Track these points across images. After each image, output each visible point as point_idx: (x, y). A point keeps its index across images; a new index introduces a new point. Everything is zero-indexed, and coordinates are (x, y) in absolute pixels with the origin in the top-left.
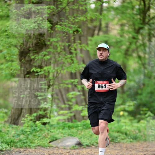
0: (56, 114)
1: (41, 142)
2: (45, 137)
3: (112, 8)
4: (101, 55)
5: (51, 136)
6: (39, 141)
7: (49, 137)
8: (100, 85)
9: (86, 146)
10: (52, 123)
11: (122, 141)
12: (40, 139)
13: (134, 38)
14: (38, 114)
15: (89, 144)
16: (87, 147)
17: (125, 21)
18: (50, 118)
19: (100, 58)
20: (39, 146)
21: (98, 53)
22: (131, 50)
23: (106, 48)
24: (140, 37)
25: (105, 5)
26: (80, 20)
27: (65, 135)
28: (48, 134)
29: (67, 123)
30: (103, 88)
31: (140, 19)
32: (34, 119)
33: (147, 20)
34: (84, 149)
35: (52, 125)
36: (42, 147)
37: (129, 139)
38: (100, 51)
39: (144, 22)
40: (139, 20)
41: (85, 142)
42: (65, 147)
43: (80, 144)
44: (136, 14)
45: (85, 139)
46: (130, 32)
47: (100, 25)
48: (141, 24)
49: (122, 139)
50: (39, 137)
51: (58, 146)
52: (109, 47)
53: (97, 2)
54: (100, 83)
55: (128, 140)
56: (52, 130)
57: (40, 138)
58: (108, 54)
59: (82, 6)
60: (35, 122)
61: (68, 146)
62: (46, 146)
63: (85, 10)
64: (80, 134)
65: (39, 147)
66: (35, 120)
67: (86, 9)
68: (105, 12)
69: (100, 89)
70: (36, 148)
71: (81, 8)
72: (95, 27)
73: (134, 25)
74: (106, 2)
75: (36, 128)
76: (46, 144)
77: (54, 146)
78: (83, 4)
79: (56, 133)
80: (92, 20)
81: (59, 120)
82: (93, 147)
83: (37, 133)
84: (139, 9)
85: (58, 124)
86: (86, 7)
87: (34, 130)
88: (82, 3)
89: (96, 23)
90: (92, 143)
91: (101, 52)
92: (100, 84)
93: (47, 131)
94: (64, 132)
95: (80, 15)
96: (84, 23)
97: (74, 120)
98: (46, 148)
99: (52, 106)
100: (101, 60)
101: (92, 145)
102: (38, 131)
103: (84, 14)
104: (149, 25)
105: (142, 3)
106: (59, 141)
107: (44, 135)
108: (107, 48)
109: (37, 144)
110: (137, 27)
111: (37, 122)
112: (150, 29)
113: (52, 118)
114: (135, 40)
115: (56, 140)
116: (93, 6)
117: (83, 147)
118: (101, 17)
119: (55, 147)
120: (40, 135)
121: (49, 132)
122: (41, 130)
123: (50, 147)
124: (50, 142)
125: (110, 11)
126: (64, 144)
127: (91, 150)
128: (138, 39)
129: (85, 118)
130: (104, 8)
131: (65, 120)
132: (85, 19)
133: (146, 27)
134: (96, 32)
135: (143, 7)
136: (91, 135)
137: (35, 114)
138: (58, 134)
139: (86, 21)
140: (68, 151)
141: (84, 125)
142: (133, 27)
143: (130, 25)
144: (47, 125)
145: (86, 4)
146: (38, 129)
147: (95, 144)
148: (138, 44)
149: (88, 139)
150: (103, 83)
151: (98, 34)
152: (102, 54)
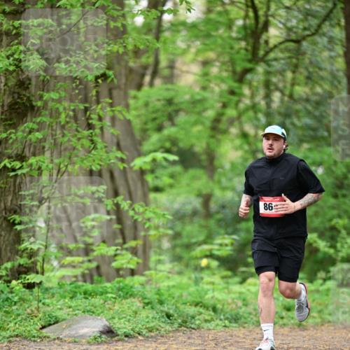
0: (55, 263)
1: (22, 328)
2: (31, 316)
3: (184, 24)
4: (271, 148)
5: (44, 313)
6: (17, 325)
7: (40, 315)
8: (268, 203)
9: (123, 337)
10: (46, 285)
11: (206, 325)
12: (21, 321)
13: (232, 93)
14: (16, 264)
15: (132, 333)
16: (126, 339)
17: (211, 55)
18: (43, 273)
19: (268, 153)
20: (17, 336)
21: (265, 144)
22: (224, 119)
23: (280, 134)
24: (246, 91)
25: (167, 17)
26: (110, 51)
27: (77, 312)
28: (38, 309)
29: (80, 283)
30: (272, 209)
31: (246, 50)
32: (7, 275)
33: (261, 53)
34: (120, 343)
35: (47, 289)
36: (26, 338)
37: (221, 320)
38: (268, 139)
39: (255, 57)
40: (243, 52)
41: (122, 326)
42: (77, 340)
43: (109, 332)
44: (238, 39)
45: (122, 321)
46: (223, 80)
47: (157, 62)
48: (250, 61)
49: (206, 321)
50: (19, 315)
51: (61, 337)
52: (285, 133)
53: (149, 11)
54: (268, 199)
55: (218, 322)
56: (47, 301)
57: (19, 318)
58: (284, 146)
59: (114, 19)
60: (10, 282)
61: (83, 336)
62: (34, 337)
63: (122, 29)
64: (110, 309)
65: (18, 339)
66: (9, 279)
67: (124, 26)
68: (167, 34)
69: (268, 212)
70: (10, 342)
71: (112, 24)
72: (145, 67)
73: (232, 62)
74: (170, 11)
75: (10, 296)
76: (34, 332)
77: (52, 336)
78: (118, 16)
79: (57, 307)
80: (137, 53)
81: (63, 277)
82: (140, 338)
83: (14, 308)
84: (245, 27)
85: (61, 286)
86: (124, 23)
87: (7, 299)
88: (116, 13)
89: (147, 59)
90: (137, 329)
91: (270, 142)
92: (268, 201)
93: (35, 303)
94: (73, 304)
95: (110, 40)
96: (119, 57)
97: (96, 277)
98: (34, 341)
99: (46, 247)
100: (269, 157)
101: (137, 335)
102: (15, 303)
103: (120, 38)
104: (267, 63)
105: (251, 14)
106: (63, 324)
107: (29, 311)
108: (283, 134)
109: (14, 331)
110: (239, 69)
111: (14, 282)
112: (268, 73)
113: (47, 274)
114: (235, 98)
115: (56, 322)
116: (139, 20)
117: (116, 338)
118: (158, 45)
119: (54, 339)
120: (20, 312)
121: (40, 304)
122: (22, 300)
123: (42, 338)
124: (43, 327)
125: (179, 31)
126: (73, 332)
127: (136, 346)
128: (241, 95)
129: (121, 272)
130: (165, 25)
131: (76, 277)
132: (121, 50)
133: (261, 69)
134: (147, 79)
135: (253, 21)
136: (136, 313)
137: (9, 265)
138: (60, 309)
139: (125, 53)
140: (85, 347)
141: (120, 289)
142: (230, 69)
143: (223, 63)
144: (36, 289)
145: (124, 16)
146: (16, 299)
147: (144, 332)
148: (242, 106)
149: (129, 321)
150: (272, 201)
151: (151, 84)
152: (271, 145)
